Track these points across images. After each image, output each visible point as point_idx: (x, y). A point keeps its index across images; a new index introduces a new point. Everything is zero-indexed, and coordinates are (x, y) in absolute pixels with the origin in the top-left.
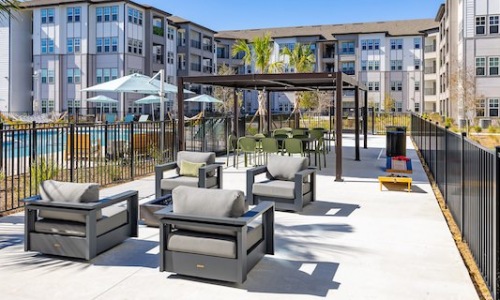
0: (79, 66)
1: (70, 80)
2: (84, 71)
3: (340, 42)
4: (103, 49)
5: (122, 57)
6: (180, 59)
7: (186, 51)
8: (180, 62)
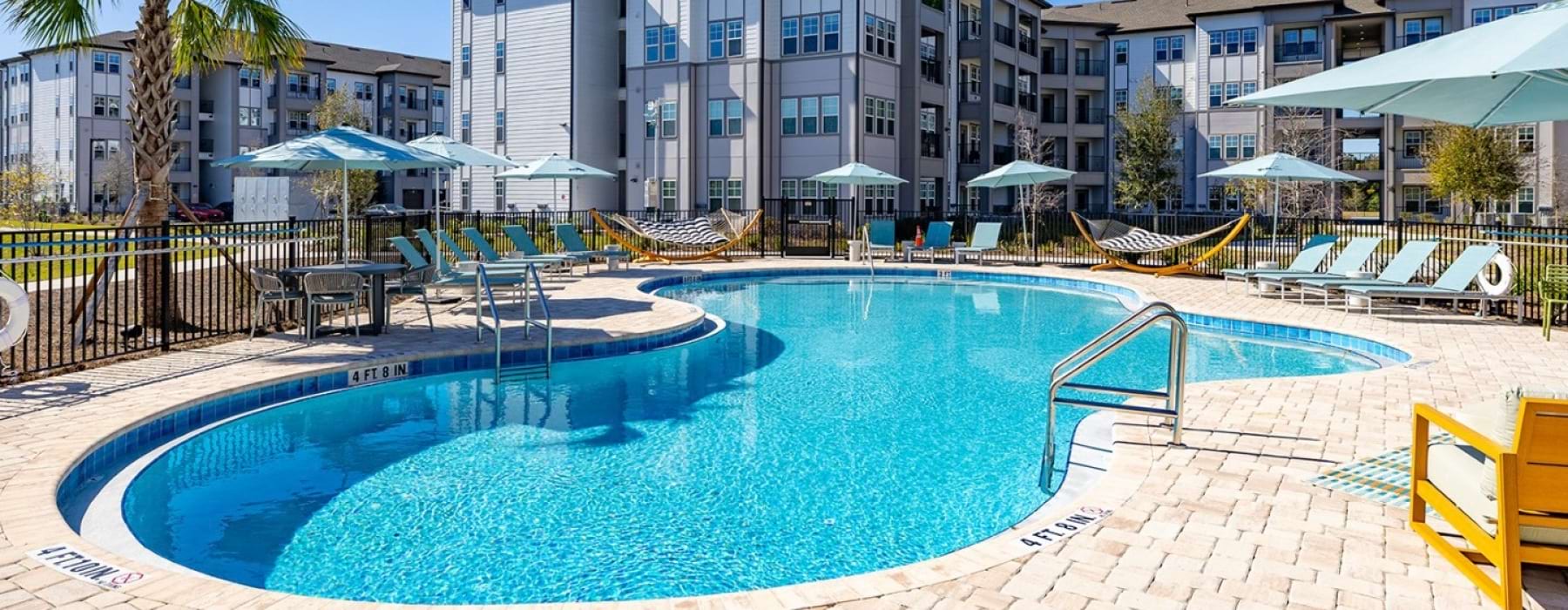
0: (740, 93)
1: (715, 128)
2: (753, 105)
3: (1400, 18)
4: (800, 46)
5: (852, 65)
6: (964, 73)
7: (984, 54)
8: (964, 83)
